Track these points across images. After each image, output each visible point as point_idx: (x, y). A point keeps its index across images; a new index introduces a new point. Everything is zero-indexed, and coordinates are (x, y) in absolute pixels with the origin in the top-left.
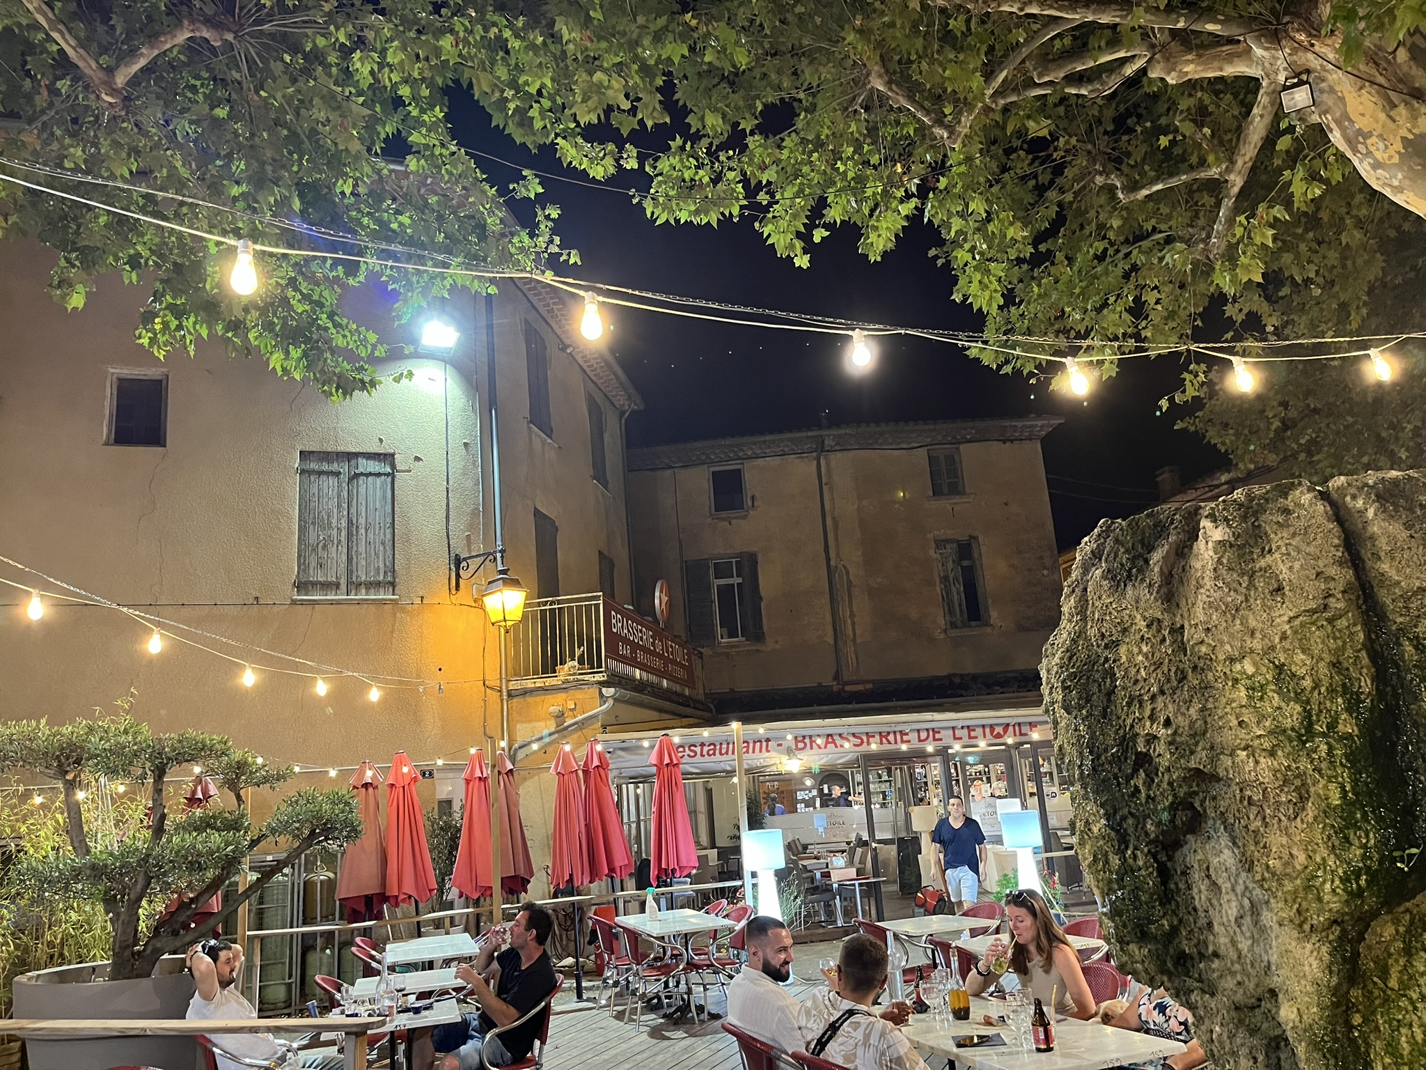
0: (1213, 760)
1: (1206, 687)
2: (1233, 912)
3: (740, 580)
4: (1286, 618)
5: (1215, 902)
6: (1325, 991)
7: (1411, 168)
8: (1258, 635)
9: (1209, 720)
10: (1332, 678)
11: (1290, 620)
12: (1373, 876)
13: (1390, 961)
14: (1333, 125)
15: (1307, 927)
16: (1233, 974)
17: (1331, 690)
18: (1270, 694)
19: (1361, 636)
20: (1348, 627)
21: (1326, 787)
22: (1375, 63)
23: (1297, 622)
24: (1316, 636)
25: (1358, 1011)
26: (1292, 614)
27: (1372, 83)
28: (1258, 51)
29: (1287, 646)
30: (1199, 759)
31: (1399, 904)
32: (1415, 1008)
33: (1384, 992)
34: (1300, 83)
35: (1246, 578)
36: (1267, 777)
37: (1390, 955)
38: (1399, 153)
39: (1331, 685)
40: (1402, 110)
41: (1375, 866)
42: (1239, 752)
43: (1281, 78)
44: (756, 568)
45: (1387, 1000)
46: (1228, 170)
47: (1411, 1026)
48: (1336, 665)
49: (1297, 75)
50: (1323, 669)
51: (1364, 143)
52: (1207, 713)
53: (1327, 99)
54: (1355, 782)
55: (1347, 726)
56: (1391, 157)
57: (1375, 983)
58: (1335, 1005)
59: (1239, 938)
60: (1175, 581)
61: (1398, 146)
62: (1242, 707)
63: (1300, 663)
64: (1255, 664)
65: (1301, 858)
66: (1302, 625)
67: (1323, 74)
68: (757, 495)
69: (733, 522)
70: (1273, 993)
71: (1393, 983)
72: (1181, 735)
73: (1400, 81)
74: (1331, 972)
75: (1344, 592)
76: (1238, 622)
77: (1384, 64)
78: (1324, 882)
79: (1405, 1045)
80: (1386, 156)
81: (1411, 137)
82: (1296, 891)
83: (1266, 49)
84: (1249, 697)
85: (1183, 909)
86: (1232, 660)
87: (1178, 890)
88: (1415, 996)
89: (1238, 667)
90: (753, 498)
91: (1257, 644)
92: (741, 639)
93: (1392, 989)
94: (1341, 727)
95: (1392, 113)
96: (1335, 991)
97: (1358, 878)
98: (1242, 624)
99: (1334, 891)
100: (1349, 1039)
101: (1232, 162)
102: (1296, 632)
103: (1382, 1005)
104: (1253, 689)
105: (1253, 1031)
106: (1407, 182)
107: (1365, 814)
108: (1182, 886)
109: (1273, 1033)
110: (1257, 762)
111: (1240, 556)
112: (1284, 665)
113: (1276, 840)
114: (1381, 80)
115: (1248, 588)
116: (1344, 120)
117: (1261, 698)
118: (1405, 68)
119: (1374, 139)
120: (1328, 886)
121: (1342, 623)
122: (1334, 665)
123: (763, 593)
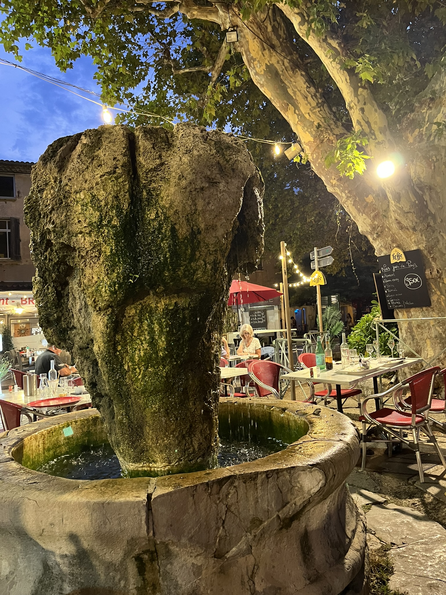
0: (69, 239)
1: (68, 205)
2: (78, 307)
3: (9, 231)
4: (99, 176)
5: (74, 305)
6: (105, 335)
7: (267, 77)
8: (88, 182)
9: (68, 220)
10: (113, 202)
11: (101, 177)
12: (120, 285)
13: (135, 325)
14: (244, 53)
15: (97, 308)
16: (79, 334)
17: (112, 207)
18: (89, 208)
19: (128, 186)
20: (122, 182)
21: (106, 248)
22: (260, 29)
23: (103, 178)
24: (110, 184)
25: (120, 345)
26: (101, 174)
27: (258, 37)
28: (221, 12)
29: (98, 188)
30: (64, 239)
31: (138, 301)
32: (142, 343)
33: (131, 337)
34: (234, 30)
35: (90, 160)
36: (87, 245)
37: (134, 322)
38: (264, 70)
39: (112, 205)
40: (267, 51)
41: (121, 281)
42: (79, 235)
43: (227, 27)
44: (18, 226)
45: (132, 340)
46: (212, 69)
47: (140, 350)
48: (116, 197)
49: (233, 27)
50: (110, 198)
51: (253, 63)
52: (67, 217)
53: (243, 41)
54: (116, 246)
55: (115, 222)
56: (261, 71)
57: (128, 334)
58: (109, 341)
59: (80, 319)
60: (66, 161)
61: (264, 67)
62: (80, 214)
63: (102, 195)
64: (84, 194)
65: (96, 279)
66: (106, 179)
67: (242, 29)
68: (21, 191)
69: (8, 202)
70: (92, 340)
71: (135, 334)
72: (57, 228)
73: (268, 39)
74: (107, 328)
75: (122, 166)
76: (81, 176)
77: (263, 30)
78: (102, 288)
79: (137, 358)
80: (260, 70)
81: (269, 64)
82: (92, 293)
83: (224, 12)
84: (82, 209)
85: (65, 310)
86: (77, 193)
87: (64, 302)
88: (143, 339)
89: (78, 196)
90: (19, 192)
91: (86, 186)
92: (8, 258)
93: (135, 336)
94: (113, 222)
95: (264, 52)
96: (109, 335)
97: (115, 286)
98: (83, 177)
99: (106, 291)
100: (115, 355)
101: (214, 66)
102: (103, 182)
103: (130, 342)
104: (83, 206)
105: (87, 358)
106: (265, 83)
107: (119, 259)
108: (66, 301)
109: (93, 359)
110: (85, 239)
111: (90, 150)
112: (95, 195)
113: (88, 271)
114: (261, 37)
115: (89, 164)
116: (248, 51)
117: (86, 210)
118: (270, 35)
119: (256, 62)
120: (104, 289)
121: (121, 180)
122: (115, 197)
123: (21, 238)
